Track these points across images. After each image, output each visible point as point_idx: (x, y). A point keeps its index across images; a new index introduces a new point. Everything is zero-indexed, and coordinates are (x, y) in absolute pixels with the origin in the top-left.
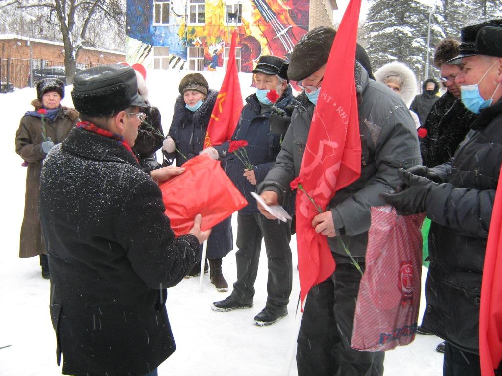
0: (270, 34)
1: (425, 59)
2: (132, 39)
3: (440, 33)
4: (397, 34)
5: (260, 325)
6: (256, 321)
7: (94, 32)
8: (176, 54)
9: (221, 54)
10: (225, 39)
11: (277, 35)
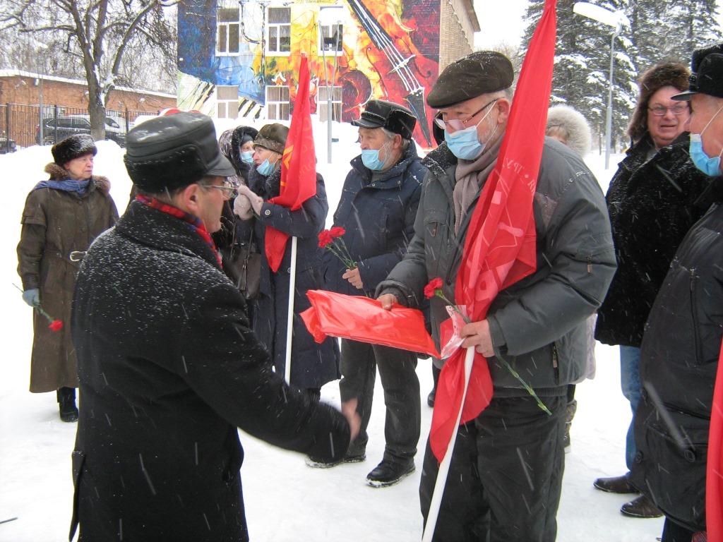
0: (383, 66)
1: (606, 101)
2: (186, 75)
3: (627, 63)
4: (566, 66)
5: (375, 487)
6: (370, 481)
7: (131, 66)
8: (248, 96)
9: (313, 96)
10: (319, 74)
11: (393, 68)
